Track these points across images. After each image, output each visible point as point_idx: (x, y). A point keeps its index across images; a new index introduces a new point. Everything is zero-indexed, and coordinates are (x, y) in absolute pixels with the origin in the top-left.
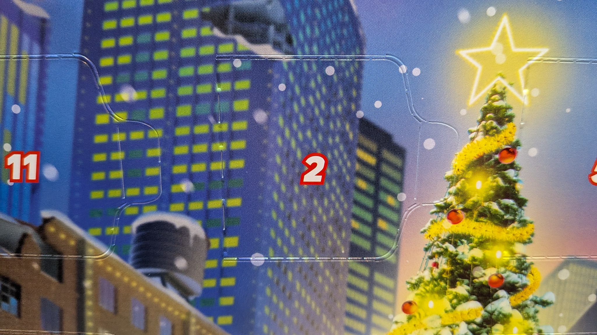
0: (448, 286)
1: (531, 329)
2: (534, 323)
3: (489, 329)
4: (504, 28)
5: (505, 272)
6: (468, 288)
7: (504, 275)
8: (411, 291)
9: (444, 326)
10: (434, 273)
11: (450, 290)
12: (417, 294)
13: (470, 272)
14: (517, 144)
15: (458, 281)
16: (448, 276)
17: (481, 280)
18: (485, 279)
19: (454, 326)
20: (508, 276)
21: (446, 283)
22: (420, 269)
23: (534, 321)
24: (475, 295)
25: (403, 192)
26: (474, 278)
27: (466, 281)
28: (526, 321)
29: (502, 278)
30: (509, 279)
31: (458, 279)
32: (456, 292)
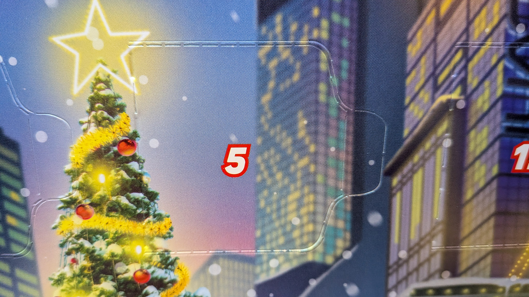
0: (92, 282)
4: (96, 11)
5: (149, 267)
6: (114, 284)
7: (150, 271)
8: (55, 287)
10: (75, 269)
11: (95, 286)
12: (63, 290)
13: (113, 267)
14: (135, 134)
15: (102, 277)
16: (91, 272)
17: (126, 275)
18: (130, 275)
20: (153, 272)
21: (90, 279)
22: (60, 266)
24: (123, 291)
25: (25, 187)
26: (117, 275)
27: (110, 277)
29: (147, 274)
30: (155, 275)
31: (102, 275)
32: (102, 288)
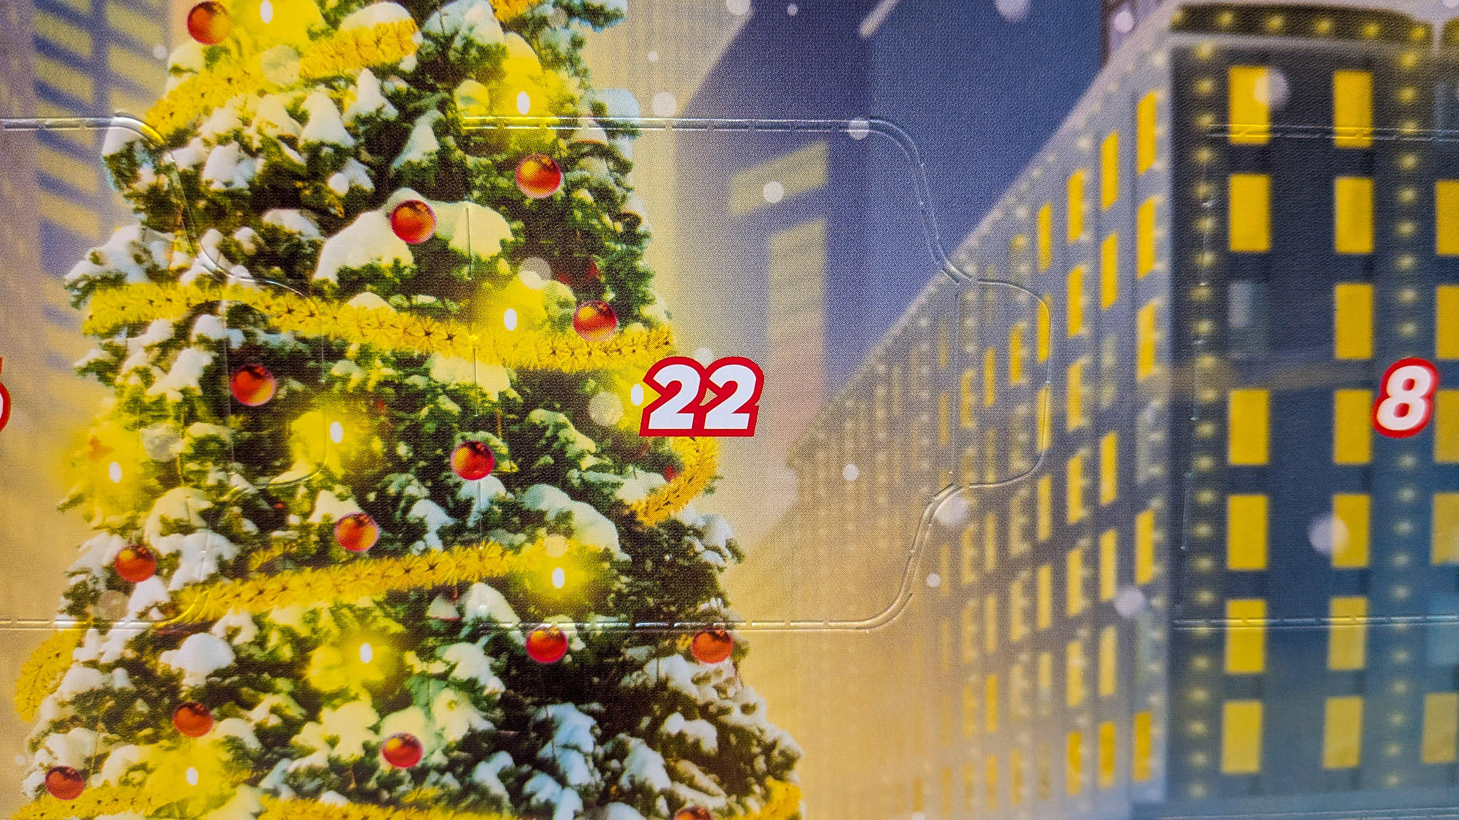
1: (572, 101)
2: (577, 80)
3: (446, 95)
9: (312, 82)
19: (342, 83)
23: (576, 73)
28: (550, 73)
